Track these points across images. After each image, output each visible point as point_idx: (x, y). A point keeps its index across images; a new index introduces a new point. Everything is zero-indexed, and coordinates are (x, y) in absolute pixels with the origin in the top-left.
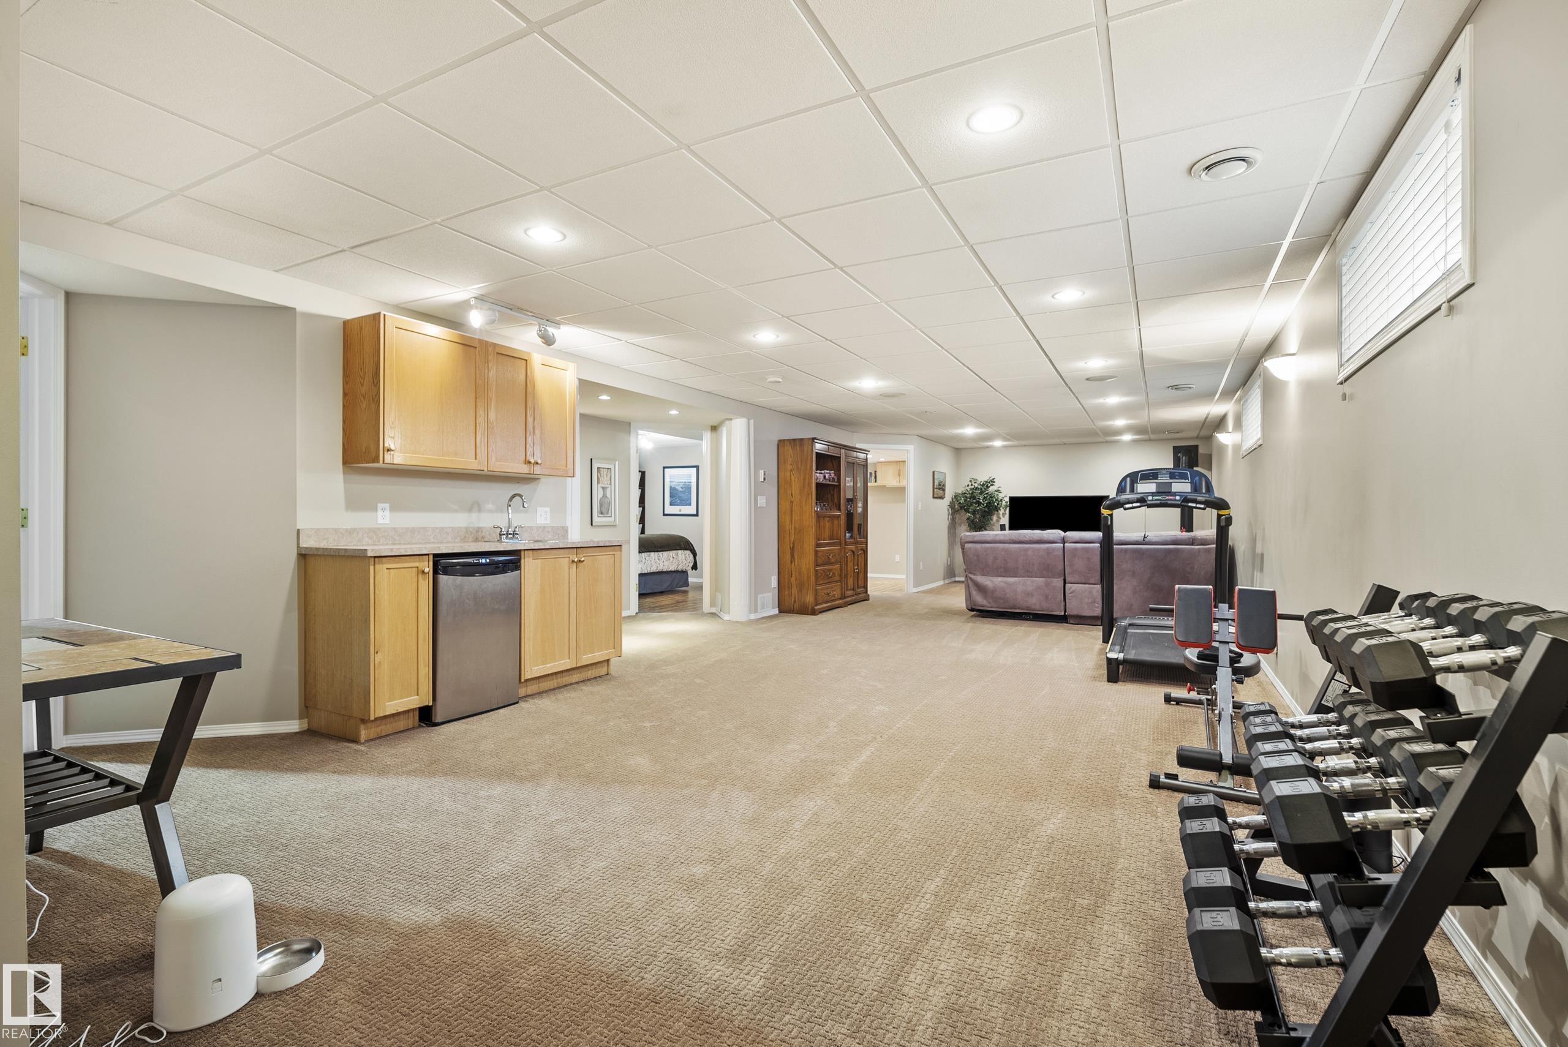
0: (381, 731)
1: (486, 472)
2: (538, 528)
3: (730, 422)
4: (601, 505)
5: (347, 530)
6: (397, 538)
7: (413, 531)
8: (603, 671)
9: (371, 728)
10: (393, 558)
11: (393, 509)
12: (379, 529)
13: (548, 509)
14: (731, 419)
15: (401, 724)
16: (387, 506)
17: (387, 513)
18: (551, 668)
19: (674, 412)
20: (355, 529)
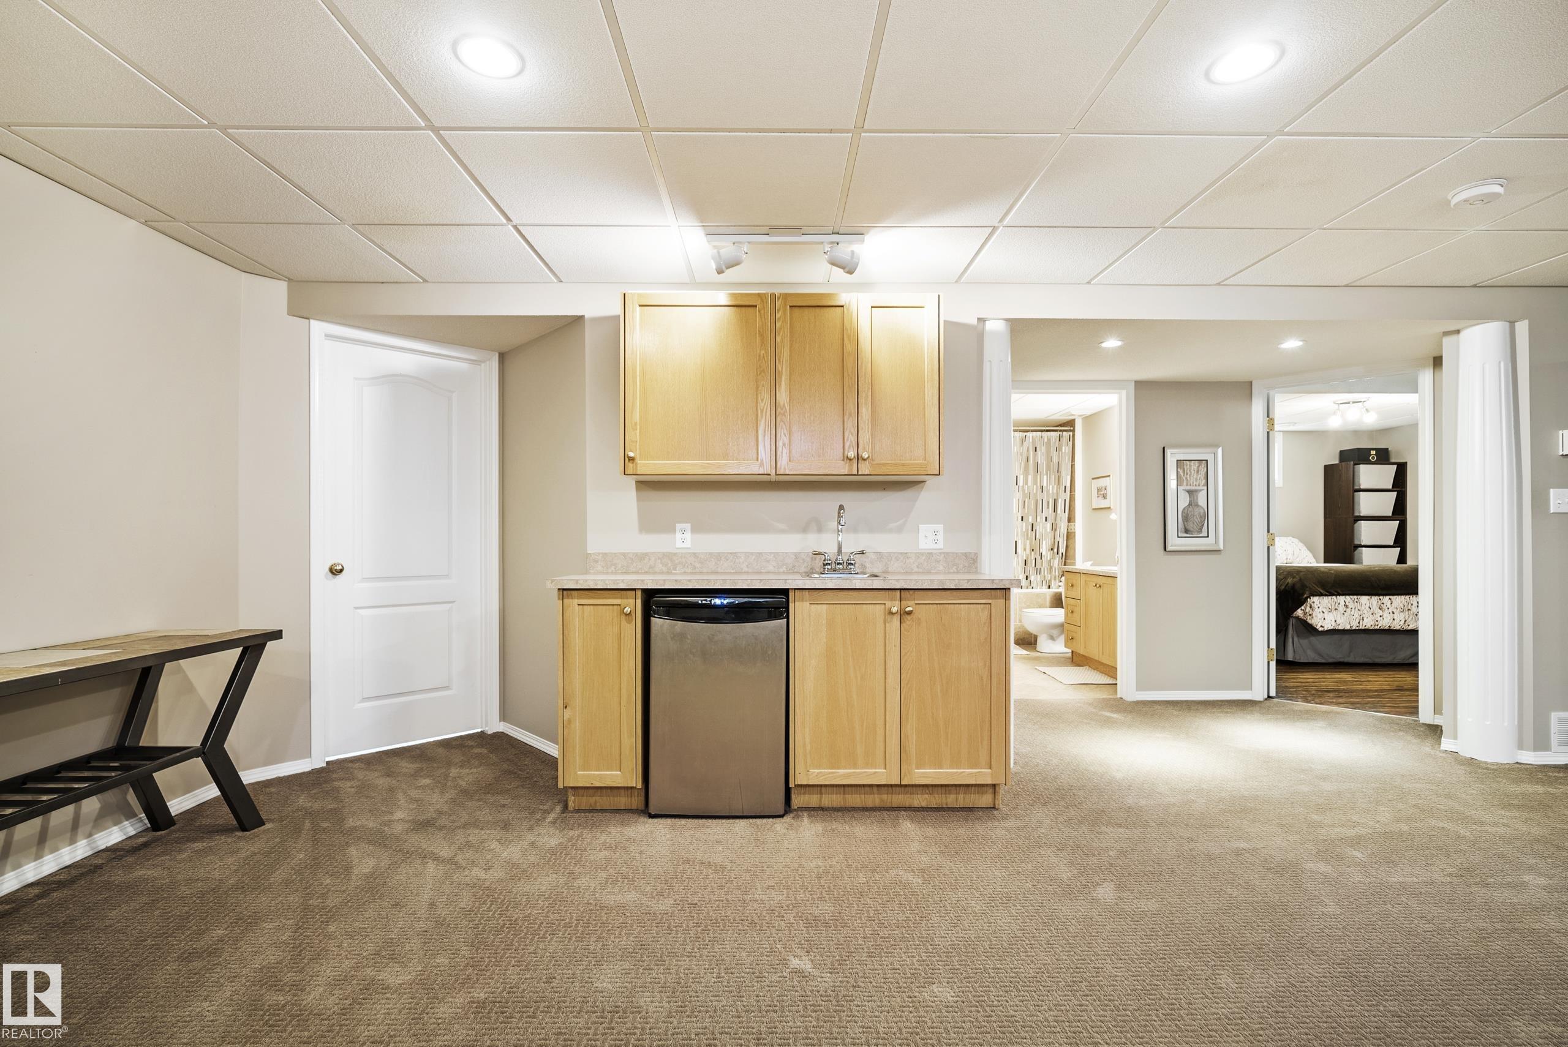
0: (596, 803)
1: (773, 478)
2: (918, 555)
3: (1453, 338)
4: (1186, 518)
5: (636, 555)
6: (698, 565)
7: (719, 556)
8: (985, 800)
9: (583, 796)
10: (586, 592)
11: (694, 530)
12: (675, 554)
13: (940, 527)
14: (1458, 332)
15: (622, 801)
16: (688, 526)
17: (688, 535)
18: (849, 776)
19: (1292, 344)
20: (646, 554)
